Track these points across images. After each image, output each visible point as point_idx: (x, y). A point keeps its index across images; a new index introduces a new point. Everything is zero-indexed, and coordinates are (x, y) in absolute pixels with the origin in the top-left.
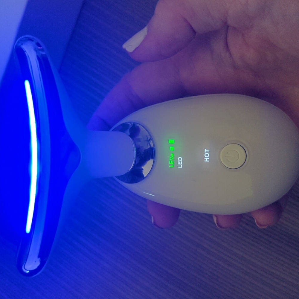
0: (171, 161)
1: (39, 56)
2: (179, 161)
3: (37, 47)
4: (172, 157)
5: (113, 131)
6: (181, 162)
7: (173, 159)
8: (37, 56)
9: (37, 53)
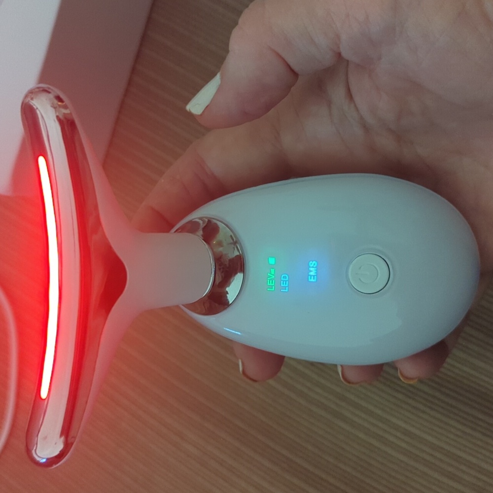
0: (271, 281)
1: (61, 117)
2: (283, 281)
3: (56, 101)
4: (272, 275)
5: (175, 232)
6: (287, 282)
7: (274, 277)
8: (57, 117)
9: (56, 111)
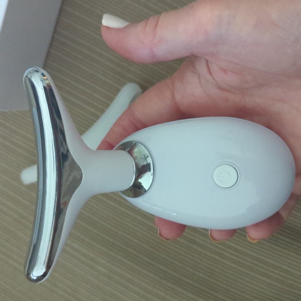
3: (42, 77)
5: (115, 150)
9: (43, 83)
